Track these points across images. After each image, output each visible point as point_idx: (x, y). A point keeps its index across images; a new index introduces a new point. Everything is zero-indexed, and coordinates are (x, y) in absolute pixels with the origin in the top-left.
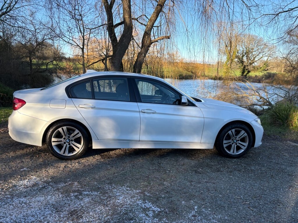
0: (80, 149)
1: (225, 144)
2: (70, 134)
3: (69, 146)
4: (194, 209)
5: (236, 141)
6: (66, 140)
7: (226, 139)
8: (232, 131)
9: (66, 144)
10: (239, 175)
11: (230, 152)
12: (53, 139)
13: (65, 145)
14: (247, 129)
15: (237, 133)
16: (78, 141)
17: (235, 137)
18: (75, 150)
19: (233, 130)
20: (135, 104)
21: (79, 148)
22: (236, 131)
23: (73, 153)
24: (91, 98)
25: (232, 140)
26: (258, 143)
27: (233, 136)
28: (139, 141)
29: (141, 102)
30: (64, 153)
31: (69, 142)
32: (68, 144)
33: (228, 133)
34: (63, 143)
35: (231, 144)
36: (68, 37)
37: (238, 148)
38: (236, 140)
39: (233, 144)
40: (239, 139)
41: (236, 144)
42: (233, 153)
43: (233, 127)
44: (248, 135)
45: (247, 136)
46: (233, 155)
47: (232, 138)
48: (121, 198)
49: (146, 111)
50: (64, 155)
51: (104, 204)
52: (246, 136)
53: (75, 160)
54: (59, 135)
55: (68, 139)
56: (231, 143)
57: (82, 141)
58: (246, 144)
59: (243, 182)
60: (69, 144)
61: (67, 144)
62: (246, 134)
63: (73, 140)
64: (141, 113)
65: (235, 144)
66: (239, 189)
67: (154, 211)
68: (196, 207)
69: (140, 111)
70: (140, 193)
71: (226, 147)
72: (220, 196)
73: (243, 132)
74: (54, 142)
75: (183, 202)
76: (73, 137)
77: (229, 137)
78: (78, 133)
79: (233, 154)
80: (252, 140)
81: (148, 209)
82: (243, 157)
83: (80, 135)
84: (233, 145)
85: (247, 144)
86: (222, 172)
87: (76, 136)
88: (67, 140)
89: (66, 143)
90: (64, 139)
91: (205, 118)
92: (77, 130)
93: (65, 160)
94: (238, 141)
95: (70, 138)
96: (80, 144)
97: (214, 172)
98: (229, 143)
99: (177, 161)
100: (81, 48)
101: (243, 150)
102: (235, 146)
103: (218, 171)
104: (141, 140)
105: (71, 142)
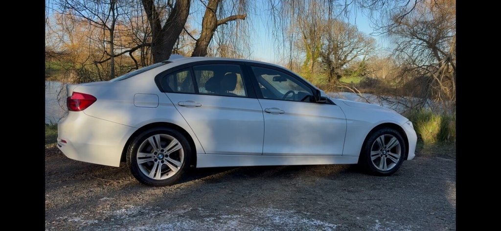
1: (373, 156)
2: (165, 146)
3: (162, 164)
4: (376, 223)
6: (158, 155)
7: (373, 150)
8: (380, 138)
9: (158, 162)
10: (402, 191)
11: (379, 167)
12: (139, 155)
14: (398, 134)
15: (387, 140)
16: (175, 156)
17: (385, 146)
18: (171, 170)
19: (383, 137)
20: (256, 100)
21: (177, 167)
22: (385, 137)
23: (168, 175)
24: (194, 92)
25: (381, 150)
26: (411, 154)
27: (382, 145)
28: (262, 154)
29: (263, 98)
30: (155, 175)
31: (162, 159)
32: (160, 161)
33: (377, 141)
37: (389, 162)
39: (382, 156)
40: (390, 149)
41: (386, 156)
42: (383, 168)
43: (382, 132)
45: (399, 144)
46: (384, 171)
47: (381, 148)
49: (271, 110)
52: (397, 145)
53: (170, 186)
54: (147, 149)
55: (161, 154)
56: (380, 156)
57: (182, 156)
58: (398, 156)
60: (163, 162)
62: (397, 142)
63: (168, 154)
64: (265, 114)
65: (384, 156)
66: (413, 203)
68: (377, 221)
69: (264, 110)
70: (296, 213)
71: (375, 161)
72: (396, 210)
73: (394, 139)
74: (140, 158)
75: (358, 218)
76: (168, 150)
77: (376, 148)
78: (177, 144)
80: (405, 150)
81: (322, 226)
82: (397, 175)
83: (180, 146)
84: (382, 158)
85: (400, 155)
86: (380, 189)
87: (173, 149)
88: (160, 155)
89: (158, 160)
90: (156, 153)
92: (175, 139)
93: (157, 186)
94: (388, 151)
95: (165, 151)
96: (179, 160)
97: (371, 190)
98: (378, 154)
99: (314, 181)
100: (109, 29)
101: (395, 165)
102: (385, 158)
103: (375, 189)
104: (265, 153)
105: (165, 158)
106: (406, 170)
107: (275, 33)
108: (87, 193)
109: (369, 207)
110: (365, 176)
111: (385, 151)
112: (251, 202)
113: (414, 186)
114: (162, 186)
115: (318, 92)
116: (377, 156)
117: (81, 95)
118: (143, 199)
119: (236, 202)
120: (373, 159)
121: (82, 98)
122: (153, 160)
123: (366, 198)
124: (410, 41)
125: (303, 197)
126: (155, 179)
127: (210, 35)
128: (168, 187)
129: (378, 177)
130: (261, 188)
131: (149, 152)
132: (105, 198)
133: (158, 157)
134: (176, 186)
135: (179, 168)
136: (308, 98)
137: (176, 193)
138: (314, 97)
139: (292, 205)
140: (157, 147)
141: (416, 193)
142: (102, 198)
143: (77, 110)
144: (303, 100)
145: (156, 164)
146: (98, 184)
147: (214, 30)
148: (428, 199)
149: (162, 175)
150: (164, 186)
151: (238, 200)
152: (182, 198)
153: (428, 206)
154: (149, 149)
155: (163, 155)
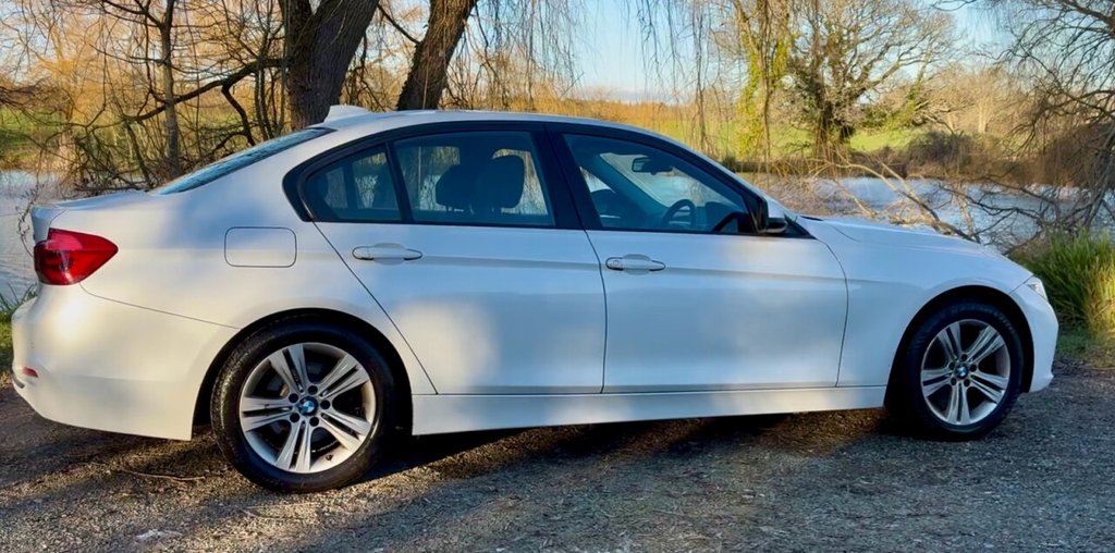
1: (926, 383)
2: (317, 378)
3: (312, 429)
5: (967, 372)
6: (302, 402)
7: (928, 366)
8: (949, 332)
9: (300, 422)
10: (1011, 487)
11: (945, 416)
12: (246, 403)
14: (1001, 318)
15: (969, 335)
16: (351, 403)
17: (962, 353)
18: (338, 444)
19: (955, 327)
20: (579, 234)
21: (355, 435)
22: (962, 327)
23: (331, 458)
24: (398, 218)
25: (952, 366)
26: (1042, 375)
27: (955, 350)
28: (601, 390)
29: (598, 226)
30: (294, 461)
31: (314, 412)
32: (307, 420)
33: (938, 341)
37: (976, 399)
38: (964, 365)
39: (954, 381)
40: (977, 362)
41: (967, 383)
42: (959, 418)
43: (952, 313)
44: (1007, 343)
45: (1005, 347)
46: (959, 427)
47: (951, 361)
49: (624, 263)
50: (292, 470)
52: (1000, 348)
53: (339, 489)
54: (267, 386)
55: (308, 399)
56: (948, 382)
57: (369, 403)
58: (1003, 381)
59: (1041, 505)
60: (314, 422)
61: (304, 423)
62: (1000, 341)
63: (331, 400)
64: (607, 273)
65: (962, 382)
66: (1039, 523)
69: (603, 262)
71: (933, 398)
73: (989, 331)
74: (248, 414)
76: (332, 387)
77: (937, 359)
78: (354, 370)
79: (958, 423)
80: (1022, 363)
82: (1000, 435)
83: (362, 376)
84: (955, 388)
85: (1007, 378)
86: (945, 482)
87: (342, 386)
88: (306, 404)
89: (302, 418)
90: (293, 398)
91: (852, 281)
92: (347, 356)
93: (301, 492)
94: (973, 368)
95: (319, 393)
96: (361, 415)
97: (921, 486)
98: (943, 378)
99: (755, 462)
100: (158, 25)
101: (992, 407)
102: (965, 389)
103: (931, 482)
104: (608, 387)
105: (320, 410)
106: (1030, 420)
107: (647, 19)
108: (100, 520)
109: (909, 540)
110: (904, 443)
111: (962, 369)
112: (570, 531)
113: (1047, 470)
114: (315, 491)
115: (760, 204)
116: (941, 384)
117: (72, 238)
118: (260, 534)
119: (524, 535)
120: (927, 391)
121: (76, 246)
122: (287, 418)
123: (904, 512)
124: (1057, 19)
125: (721, 513)
126: (293, 470)
127: (455, 29)
128: (334, 495)
129: (945, 444)
130: (599, 489)
131: (276, 395)
132: (151, 533)
133: (300, 409)
134: (355, 490)
135: (362, 438)
136: (735, 222)
137: (356, 510)
138: (749, 218)
139: (687, 539)
140: (298, 382)
141: (1051, 492)
142: (143, 532)
143: (63, 282)
144: (718, 230)
145: (295, 428)
146: (134, 491)
147: (465, 14)
148: (1084, 509)
149: (314, 458)
150: (323, 489)
151: (533, 529)
152: (371, 526)
153: (1081, 531)
154: (273, 386)
155: (314, 402)
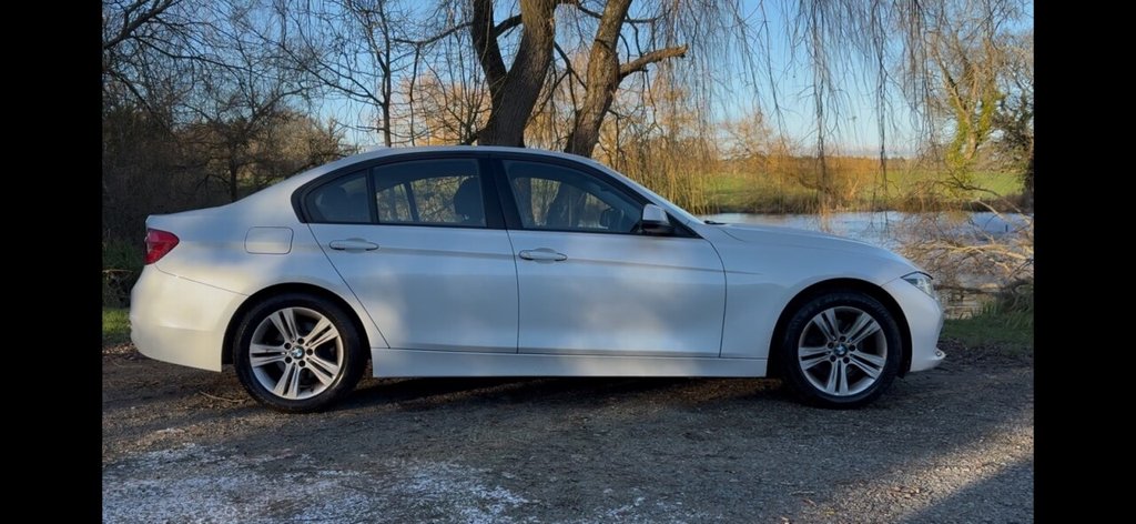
0: (334, 378)
1: (804, 358)
2: (305, 332)
3: (300, 368)
4: (632, 503)
5: (846, 350)
6: (293, 350)
7: (806, 344)
8: (824, 317)
9: (292, 363)
11: (825, 386)
12: (254, 348)
13: (289, 367)
14: (876, 307)
15: (847, 320)
18: (318, 381)
19: (830, 313)
20: (502, 233)
21: (330, 375)
22: (838, 315)
23: (312, 391)
24: (369, 221)
25: (831, 346)
26: (925, 355)
27: (833, 333)
28: (518, 351)
29: (519, 227)
30: (286, 392)
31: (301, 357)
32: (297, 362)
33: (814, 324)
34: (283, 360)
35: (828, 359)
36: (335, 67)
37: (856, 376)
38: (843, 345)
39: (833, 359)
40: (855, 343)
41: (846, 360)
42: (837, 389)
43: (827, 301)
44: (882, 327)
45: (882, 331)
46: (838, 397)
47: (829, 341)
48: (425, 482)
49: (532, 255)
50: (285, 397)
51: (371, 493)
52: (876, 333)
54: (272, 337)
55: (298, 347)
57: (340, 352)
58: (881, 361)
60: (302, 363)
61: (295, 364)
62: (876, 326)
63: (313, 348)
64: (520, 263)
65: (841, 359)
66: (807, 469)
67: (509, 504)
68: (640, 499)
69: (517, 254)
70: (487, 473)
71: (811, 371)
72: (734, 481)
73: (865, 317)
74: (256, 355)
75: (608, 491)
76: (314, 340)
77: (816, 337)
78: (328, 328)
79: (837, 394)
80: (899, 346)
81: (495, 501)
82: (877, 407)
83: (334, 333)
84: (835, 365)
85: (885, 357)
86: (777, 436)
87: (321, 338)
88: (297, 351)
89: (294, 360)
90: (288, 346)
91: (729, 271)
92: (323, 318)
93: (290, 412)
94: (852, 348)
95: (305, 343)
96: (334, 360)
98: (822, 355)
101: (872, 381)
102: (844, 366)
104: (523, 349)
105: (306, 356)
111: (840, 348)
116: (819, 360)
131: (275, 344)
133: (292, 354)
140: (290, 336)
147: (612, 88)
149: (300, 390)
155: (302, 349)
